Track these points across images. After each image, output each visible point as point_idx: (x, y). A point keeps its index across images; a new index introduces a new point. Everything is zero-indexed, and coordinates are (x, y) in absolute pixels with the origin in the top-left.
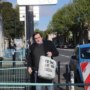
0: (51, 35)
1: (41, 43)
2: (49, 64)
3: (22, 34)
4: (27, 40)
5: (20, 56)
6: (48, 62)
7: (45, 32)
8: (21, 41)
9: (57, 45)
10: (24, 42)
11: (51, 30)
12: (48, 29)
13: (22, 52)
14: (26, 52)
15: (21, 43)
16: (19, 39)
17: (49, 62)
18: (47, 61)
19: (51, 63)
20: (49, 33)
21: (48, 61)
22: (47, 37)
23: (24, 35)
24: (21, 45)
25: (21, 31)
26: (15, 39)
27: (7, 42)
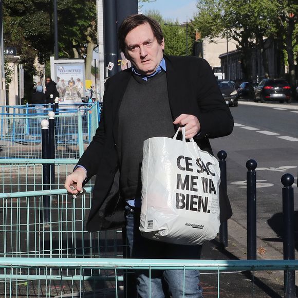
0: (215, 39)
3: (84, 38)
4: (106, 64)
5: (74, 136)
7: (187, 25)
8: (82, 67)
9: (242, 85)
10: (95, 71)
11: (217, 16)
12: (202, 14)
13: (84, 118)
15: (81, 76)
16: (72, 57)
17: (195, 167)
20: (207, 31)
22: (197, 48)
23: (95, 41)
24: (79, 85)
25: (80, 22)
26: (52, 58)
27: (16, 73)
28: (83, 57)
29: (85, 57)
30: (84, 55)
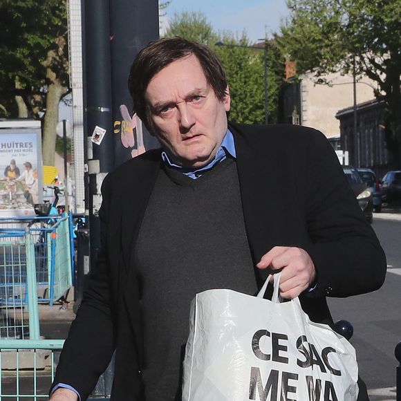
0: (328, 77)
1: (219, 153)
2: (292, 367)
3: (40, 74)
4: (88, 131)
5: (18, 288)
6: (276, 347)
7: (267, 46)
8: (34, 138)
9: (387, 179)
10: (64, 146)
11: (332, 27)
12: (299, 22)
13: (40, 249)
14: (80, 244)
15: (32, 156)
16: (14, 115)
17: (293, 354)
18: (266, 345)
19: (310, 362)
20: (310, 60)
21: (276, 337)
22: (289, 97)
23: (65, 79)
24: (28, 177)
25: (32, 39)
28: (37, 115)
29: (41, 114)
30: (41, 110)
